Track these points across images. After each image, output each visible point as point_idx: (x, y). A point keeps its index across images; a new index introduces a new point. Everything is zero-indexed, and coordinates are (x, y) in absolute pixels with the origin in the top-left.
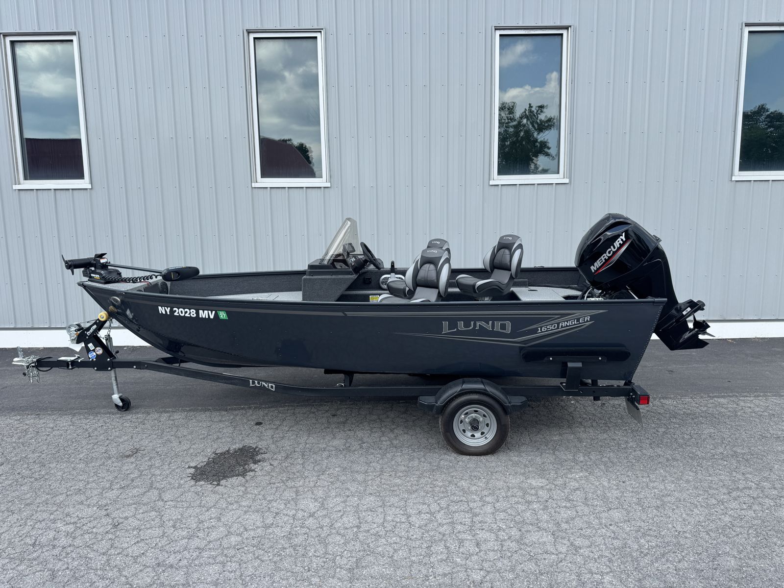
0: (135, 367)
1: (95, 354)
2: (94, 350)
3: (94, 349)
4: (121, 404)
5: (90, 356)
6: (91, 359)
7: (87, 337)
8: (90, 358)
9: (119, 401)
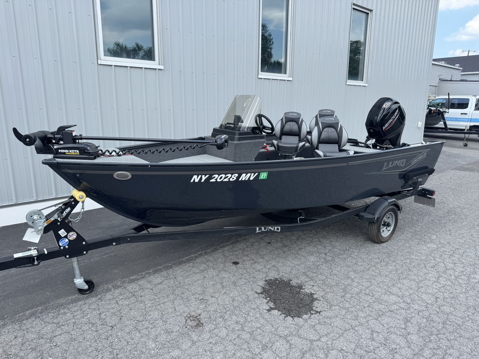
0: (114, 244)
1: (67, 240)
2: (66, 237)
3: (67, 235)
4: (86, 287)
5: (60, 244)
6: (62, 248)
7: (59, 223)
8: (60, 246)
9: (85, 284)
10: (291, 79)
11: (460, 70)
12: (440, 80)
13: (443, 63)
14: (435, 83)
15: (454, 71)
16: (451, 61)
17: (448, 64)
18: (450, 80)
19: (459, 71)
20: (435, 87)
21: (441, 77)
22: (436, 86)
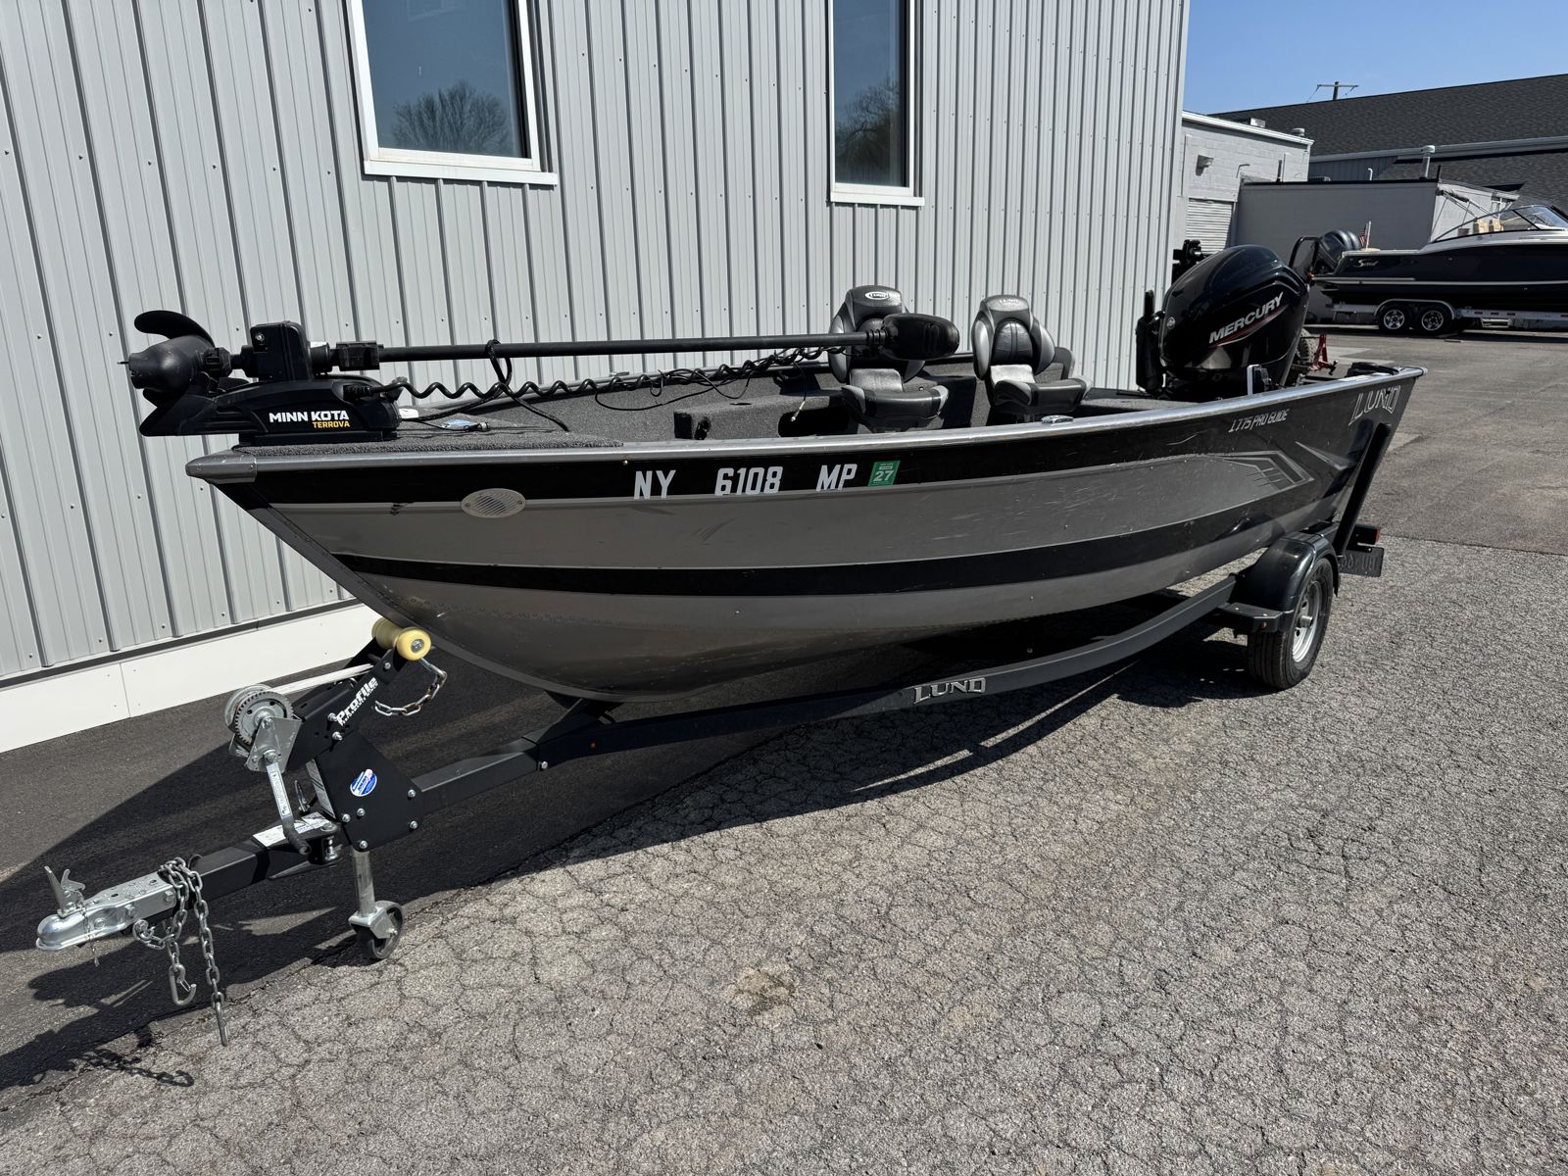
10: (551, 178)
11: (1304, 146)
12: (1242, 180)
13: (1254, 126)
14: (1228, 191)
15: (1288, 151)
16: (1281, 118)
17: (1267, 127)
18: (1274, 180)
19: (1302, 151)
20: (1230, 207)
21: (1245, 171)
22: (1232, 203)
